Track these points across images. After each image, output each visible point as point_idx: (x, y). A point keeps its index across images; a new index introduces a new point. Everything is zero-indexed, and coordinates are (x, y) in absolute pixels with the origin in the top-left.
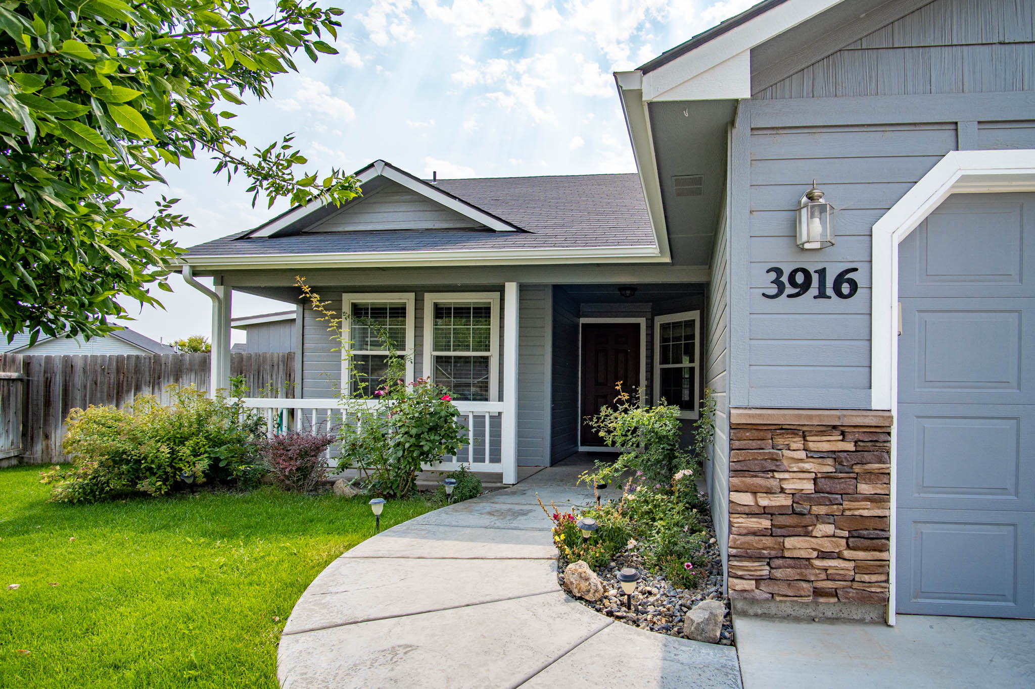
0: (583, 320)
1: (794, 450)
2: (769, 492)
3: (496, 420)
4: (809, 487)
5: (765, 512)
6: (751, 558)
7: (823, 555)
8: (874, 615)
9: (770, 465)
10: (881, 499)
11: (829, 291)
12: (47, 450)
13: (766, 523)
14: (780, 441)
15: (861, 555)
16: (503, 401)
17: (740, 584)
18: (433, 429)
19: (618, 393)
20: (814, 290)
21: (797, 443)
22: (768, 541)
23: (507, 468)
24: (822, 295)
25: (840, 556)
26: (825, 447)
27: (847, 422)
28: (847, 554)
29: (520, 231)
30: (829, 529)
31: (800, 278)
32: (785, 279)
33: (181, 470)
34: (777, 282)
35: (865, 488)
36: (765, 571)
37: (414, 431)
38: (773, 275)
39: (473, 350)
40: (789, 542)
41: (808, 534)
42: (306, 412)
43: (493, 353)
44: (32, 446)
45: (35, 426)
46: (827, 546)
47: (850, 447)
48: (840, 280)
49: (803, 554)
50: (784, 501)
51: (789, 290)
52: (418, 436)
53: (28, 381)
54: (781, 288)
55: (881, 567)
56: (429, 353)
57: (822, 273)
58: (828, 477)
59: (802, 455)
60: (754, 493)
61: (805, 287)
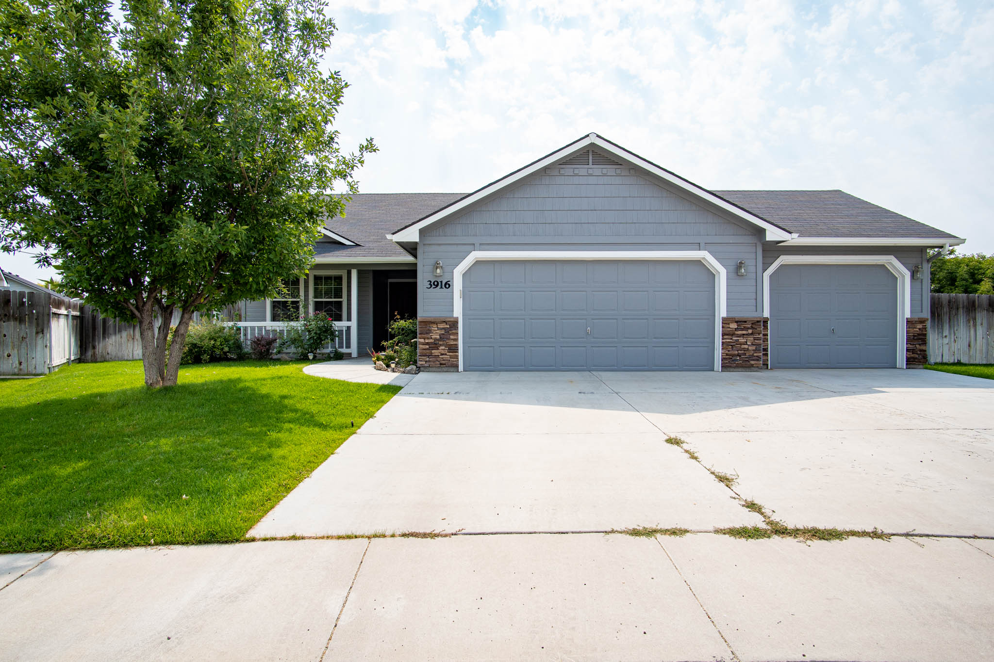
0: (390, 280)
1: (434, 328)
2: (428, 339)
3: (349, 328)
4: (438, 337)
5: (427, 344)
6: (424, 356)
7: (442, 354)
8: (456, 370)
9: (428, 332)
10: (457, 340)
11: (443, 287)
12: (94, 355)
13: (428, 347)
14: (431, 325)
15: (451, 354)
16: (351, 321)
17: (421, 363)
18: (326, 331)
19: (396, 316)
20: (439, 287)
21: (435, 326)
22: (428, 351)
23: (354, 350)
24: (441, 288)
25: (446, 355)
26: (442, 327)
27: (447, 320)
28: (448, 354)
29: (357, 245)
30: (443, 348)
31: (436, 283)
32: (432, 283)
33: (215, 351)
34: (430, 284)
35: (452, 337)
36: (428, 359)
37: (318, 332)
38: (429, 283)
39: (334, 298)
40: (433, 351)
41: (438, 349)
42: (246, 328)
43: (344, 299)
44: (85, 353)
45: (87, 342)
46: (443, 352)
47: (448, 326)
48: (446, 284)
49: (437, 354)
50: (432, 341)
51: (433, 286)
52: (319, 334)
53: (83, 317)
54: (431, 286)
55: (457, 357)
56: (312, 300)
57: (441, 282)
58: (443, 334)
59: (436, 329)
60: (425, 339)
61: (437, 286)
